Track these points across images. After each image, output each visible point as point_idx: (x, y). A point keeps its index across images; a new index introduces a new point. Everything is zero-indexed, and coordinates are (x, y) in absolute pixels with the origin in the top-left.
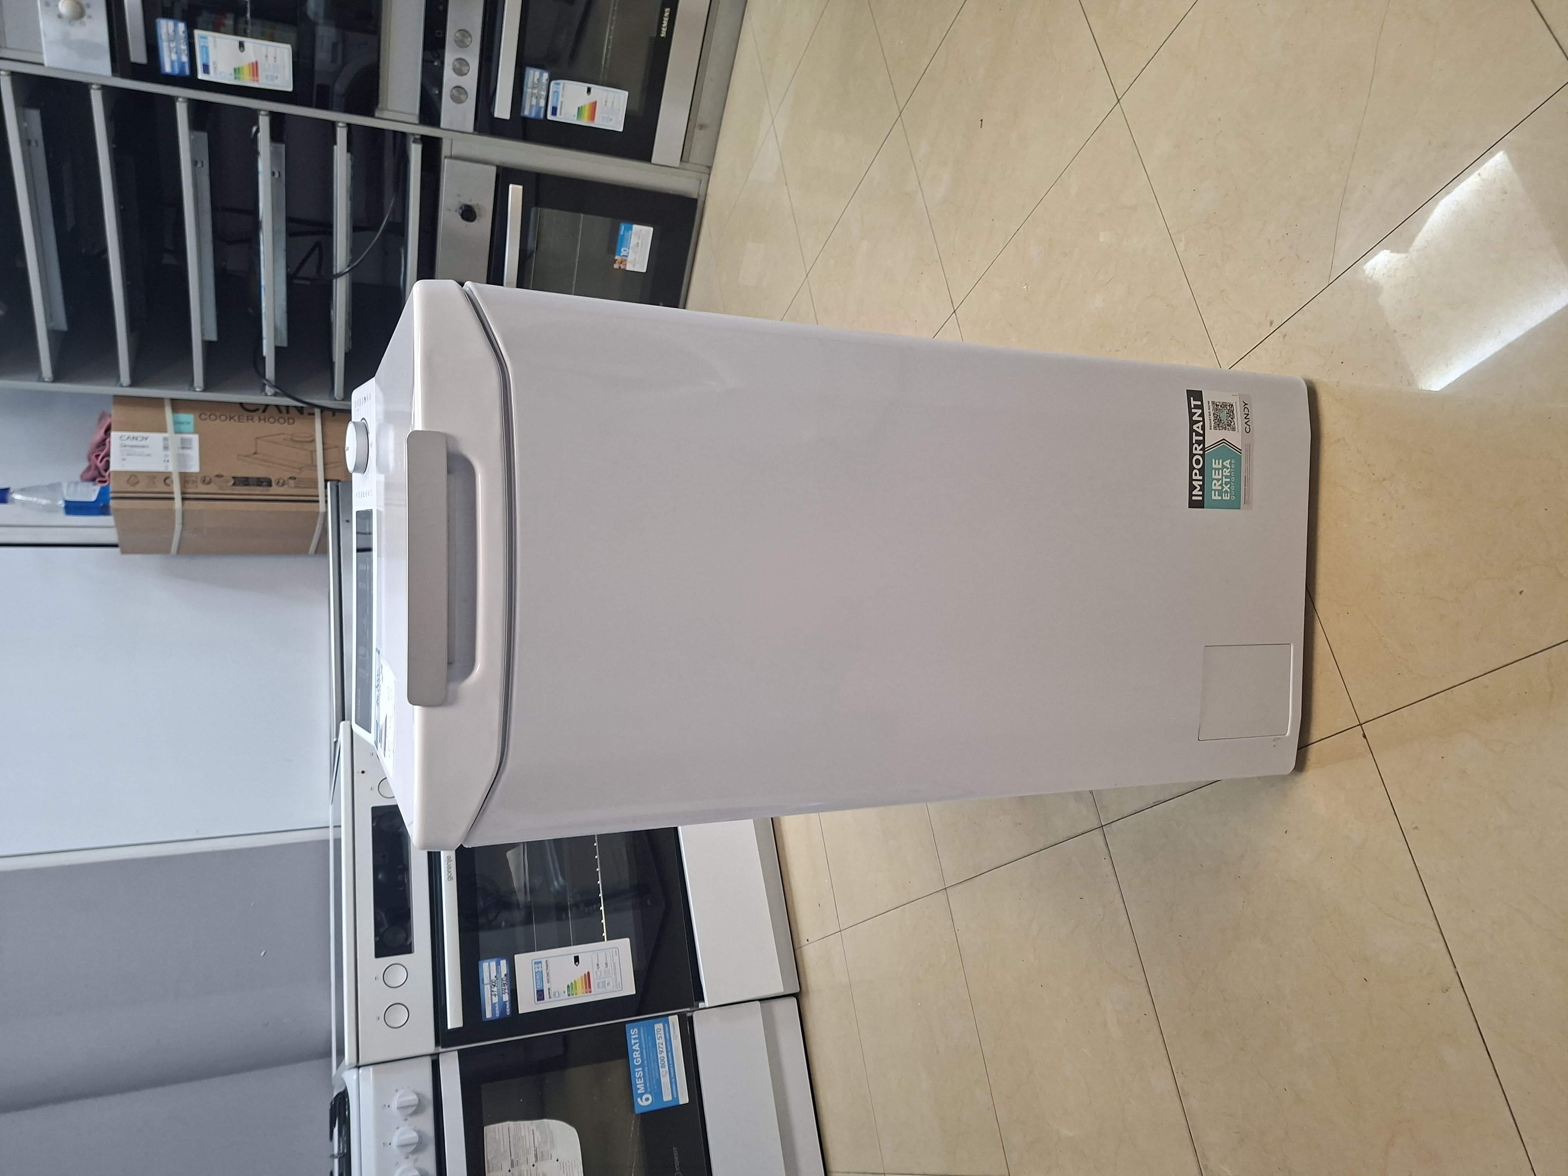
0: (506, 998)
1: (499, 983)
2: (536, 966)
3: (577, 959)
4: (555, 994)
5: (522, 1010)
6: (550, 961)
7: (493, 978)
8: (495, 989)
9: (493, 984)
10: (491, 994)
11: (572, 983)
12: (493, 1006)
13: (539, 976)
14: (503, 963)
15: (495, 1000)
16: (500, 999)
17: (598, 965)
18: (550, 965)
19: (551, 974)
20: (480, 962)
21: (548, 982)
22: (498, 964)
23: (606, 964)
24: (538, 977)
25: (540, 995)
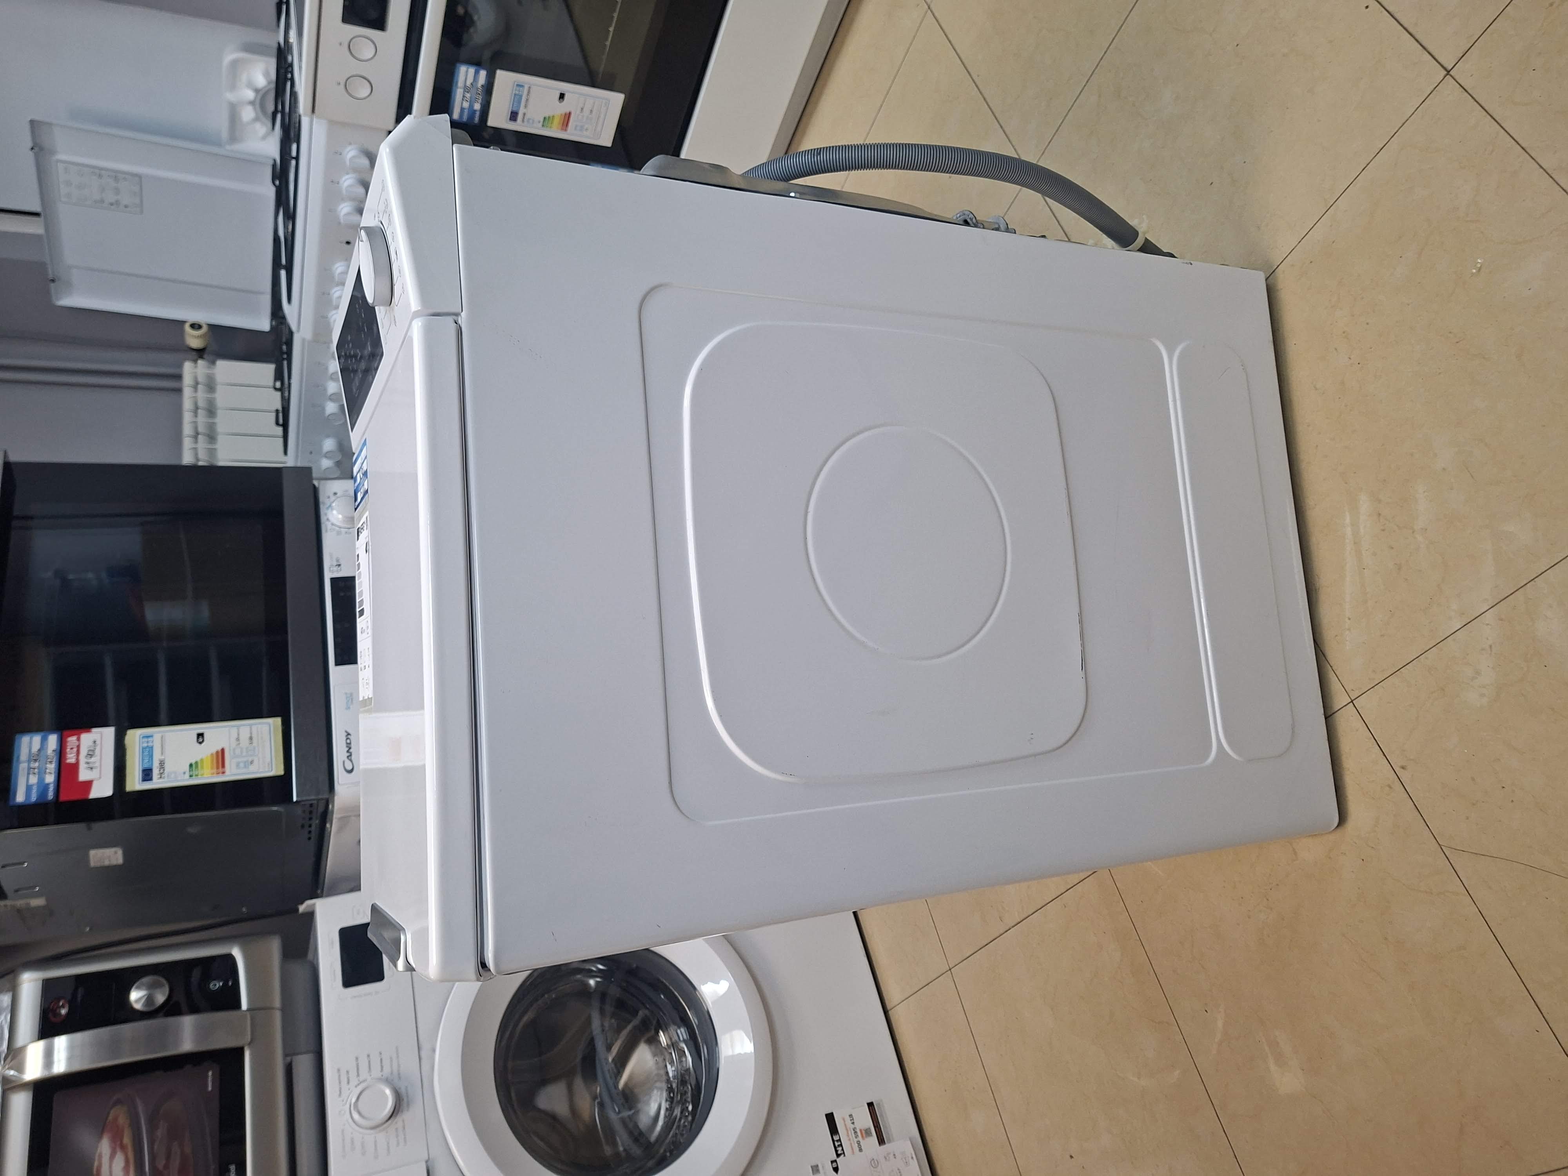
0: (477, 106)
1: (473, 91)
2: (518, 88)
3: (562, 96)
4: (528, 121)
5: (490, 123)
6: (533, 89)
7: (468, 83)
8: (468, 95)
9: (466, 89)
10: (463, 99)
11: (549, 117)
12: (462, 109)
13: (517, 98)
14: (483, 74)
15: (466, 105)
16: (471, 106)
17: (582, 109)
18: (532, 94)
19: (531, 100)
20: (458, 65)
21: (526, 106)
22: (477, 73)
23: (591, 111)
24: (516, 100)
25: (514, 116)
